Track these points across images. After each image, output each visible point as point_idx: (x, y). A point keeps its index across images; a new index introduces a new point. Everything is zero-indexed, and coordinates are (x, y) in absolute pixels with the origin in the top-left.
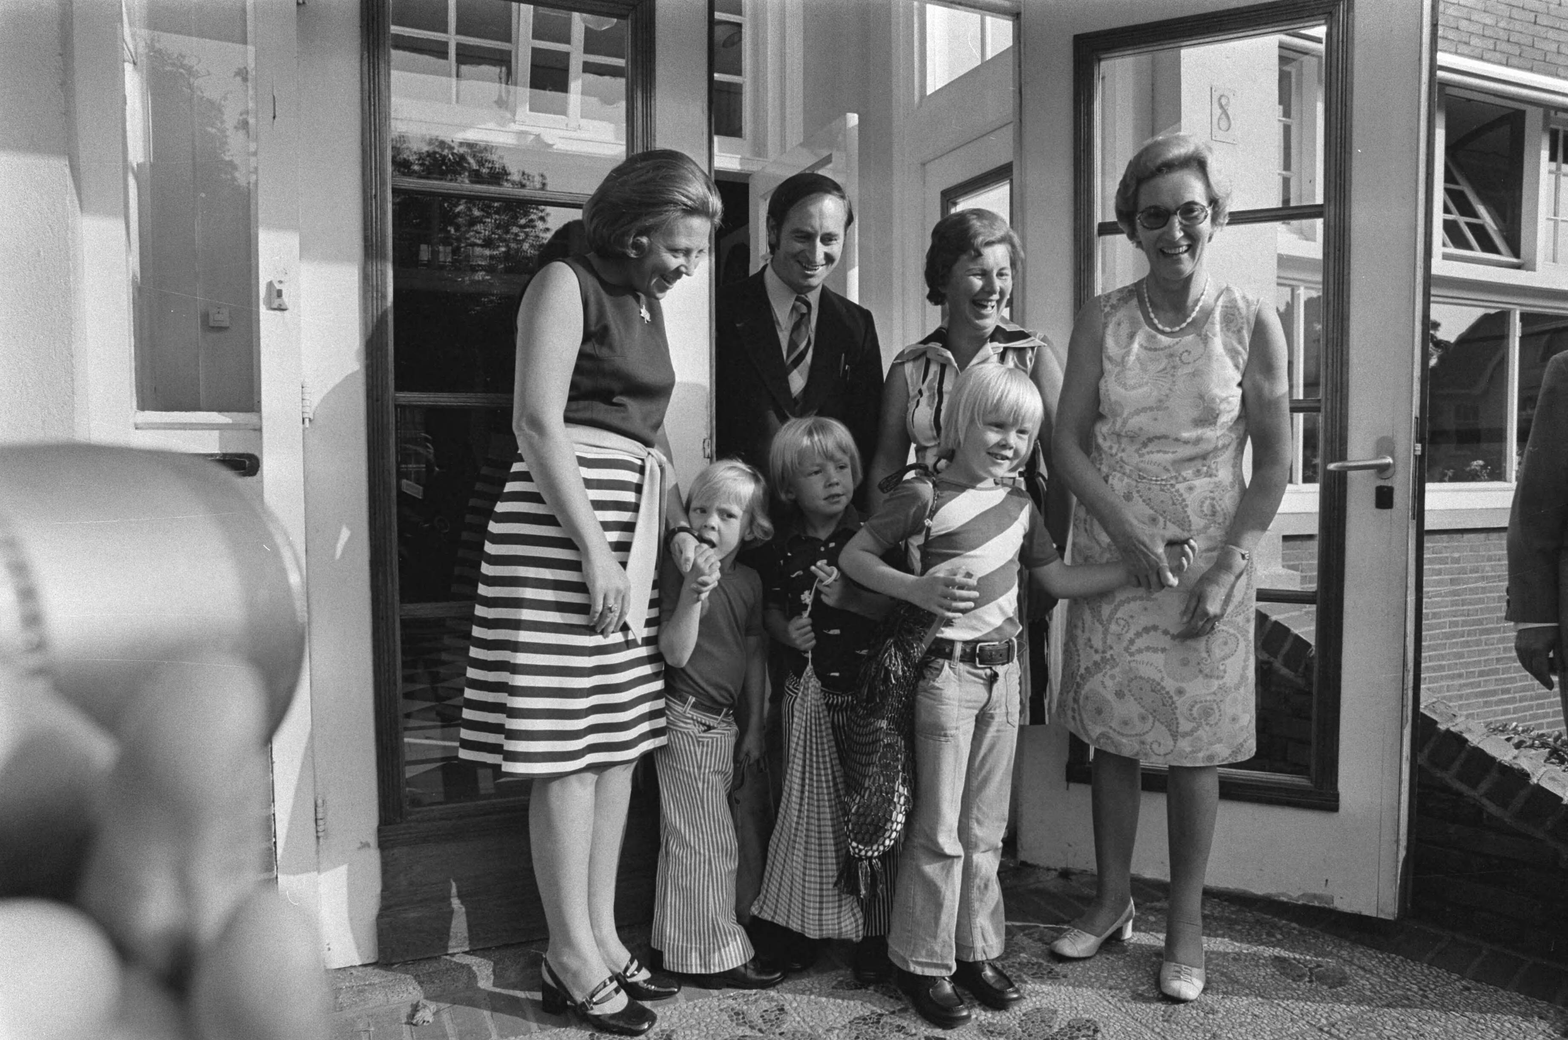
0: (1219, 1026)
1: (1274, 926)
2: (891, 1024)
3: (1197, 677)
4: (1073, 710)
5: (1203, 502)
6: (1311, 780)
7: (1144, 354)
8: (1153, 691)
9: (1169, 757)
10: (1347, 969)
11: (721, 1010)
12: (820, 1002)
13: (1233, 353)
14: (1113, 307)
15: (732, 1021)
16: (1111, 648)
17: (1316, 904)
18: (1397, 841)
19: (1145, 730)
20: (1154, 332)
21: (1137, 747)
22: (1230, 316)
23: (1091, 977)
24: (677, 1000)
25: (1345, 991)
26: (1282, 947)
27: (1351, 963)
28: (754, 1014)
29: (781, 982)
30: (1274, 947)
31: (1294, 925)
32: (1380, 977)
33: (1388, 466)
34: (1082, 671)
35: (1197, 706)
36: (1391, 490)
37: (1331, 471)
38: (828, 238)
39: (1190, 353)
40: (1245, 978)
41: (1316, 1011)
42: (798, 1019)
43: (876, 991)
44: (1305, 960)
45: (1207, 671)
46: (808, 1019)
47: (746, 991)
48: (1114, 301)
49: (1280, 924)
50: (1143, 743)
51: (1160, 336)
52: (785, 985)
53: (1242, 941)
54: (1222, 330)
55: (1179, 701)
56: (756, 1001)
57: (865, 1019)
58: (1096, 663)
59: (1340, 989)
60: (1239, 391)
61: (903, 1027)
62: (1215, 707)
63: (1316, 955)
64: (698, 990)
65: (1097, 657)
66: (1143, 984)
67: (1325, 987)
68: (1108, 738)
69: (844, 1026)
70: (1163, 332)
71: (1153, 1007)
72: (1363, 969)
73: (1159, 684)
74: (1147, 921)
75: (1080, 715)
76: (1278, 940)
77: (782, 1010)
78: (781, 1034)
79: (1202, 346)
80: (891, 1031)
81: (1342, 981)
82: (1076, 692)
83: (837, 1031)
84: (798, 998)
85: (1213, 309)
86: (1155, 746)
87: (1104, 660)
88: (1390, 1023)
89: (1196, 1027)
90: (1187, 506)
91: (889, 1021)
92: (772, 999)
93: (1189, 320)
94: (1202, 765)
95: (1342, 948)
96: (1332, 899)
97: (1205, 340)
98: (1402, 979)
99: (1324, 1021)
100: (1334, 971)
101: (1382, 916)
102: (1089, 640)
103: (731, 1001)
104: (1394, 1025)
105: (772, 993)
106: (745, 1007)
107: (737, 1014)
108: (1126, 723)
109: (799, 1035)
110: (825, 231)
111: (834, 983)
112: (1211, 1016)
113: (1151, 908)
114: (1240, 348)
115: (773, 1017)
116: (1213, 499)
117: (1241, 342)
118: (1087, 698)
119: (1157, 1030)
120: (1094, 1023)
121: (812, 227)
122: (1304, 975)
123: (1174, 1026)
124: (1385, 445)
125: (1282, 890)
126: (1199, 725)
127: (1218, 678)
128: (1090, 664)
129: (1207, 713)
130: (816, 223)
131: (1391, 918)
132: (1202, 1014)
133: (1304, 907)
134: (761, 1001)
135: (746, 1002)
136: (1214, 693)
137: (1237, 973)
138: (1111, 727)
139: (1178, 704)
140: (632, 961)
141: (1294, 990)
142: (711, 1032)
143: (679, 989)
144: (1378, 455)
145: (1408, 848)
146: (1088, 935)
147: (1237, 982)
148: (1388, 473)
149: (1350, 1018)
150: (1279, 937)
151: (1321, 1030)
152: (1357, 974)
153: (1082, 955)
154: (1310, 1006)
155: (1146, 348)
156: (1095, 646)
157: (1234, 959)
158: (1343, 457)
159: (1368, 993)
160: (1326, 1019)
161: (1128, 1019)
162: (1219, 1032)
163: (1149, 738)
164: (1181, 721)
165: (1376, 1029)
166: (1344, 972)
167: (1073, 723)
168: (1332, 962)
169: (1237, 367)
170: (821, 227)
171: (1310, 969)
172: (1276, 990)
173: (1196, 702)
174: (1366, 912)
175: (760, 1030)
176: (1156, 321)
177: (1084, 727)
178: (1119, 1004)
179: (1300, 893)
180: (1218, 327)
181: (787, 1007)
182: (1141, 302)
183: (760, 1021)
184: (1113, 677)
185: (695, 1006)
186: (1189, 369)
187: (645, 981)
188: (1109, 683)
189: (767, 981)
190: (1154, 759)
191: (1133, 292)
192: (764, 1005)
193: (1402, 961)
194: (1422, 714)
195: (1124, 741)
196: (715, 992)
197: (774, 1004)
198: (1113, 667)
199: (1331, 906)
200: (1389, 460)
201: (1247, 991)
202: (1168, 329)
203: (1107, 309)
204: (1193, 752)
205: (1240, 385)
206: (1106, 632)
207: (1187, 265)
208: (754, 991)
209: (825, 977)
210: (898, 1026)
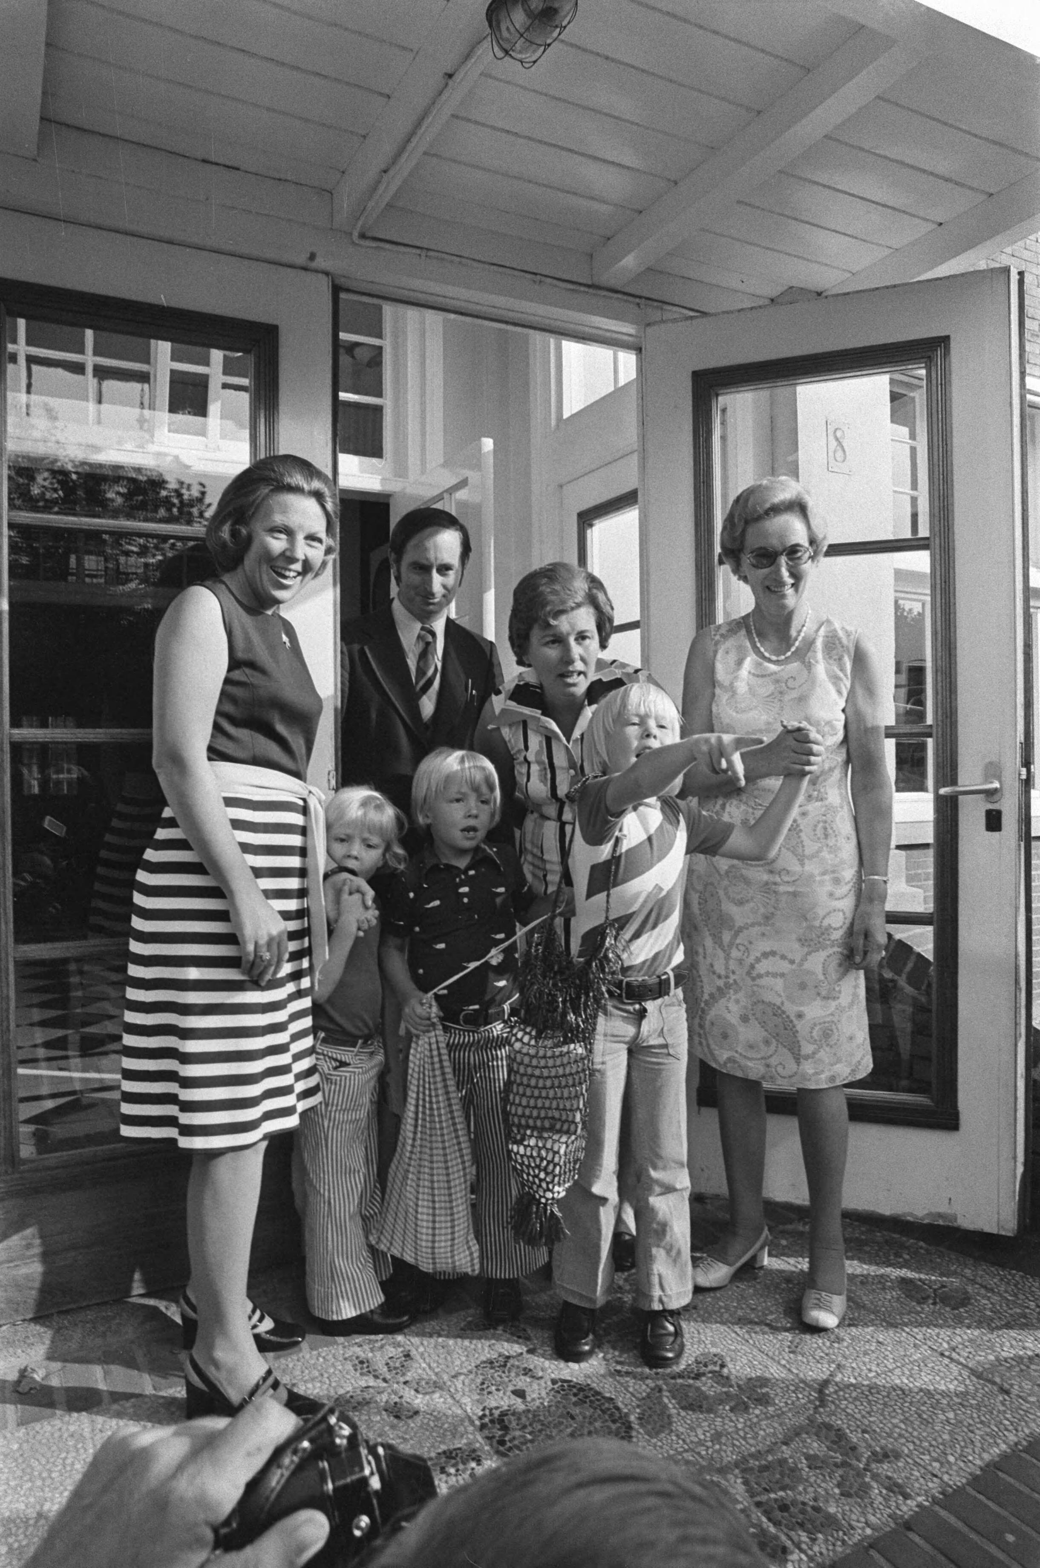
0: (844, 1356)
1: (902, 1246)
2: (518, 1367)
3: (815, 1000)
4: (700, 1035)
5: (816, 826)
6: (932, 1099)
7: (754, 681)
8: (775, 1015)
9: (794, 1080)
10: (969, 1289)
11: (345, 1359)
12: (448, 1346)
13: (835, 680)
14: (722, 635)
15: (356, 1370)
16: (733, 972)
17: (941, 1222)
18: (1015, 1158)
19: (770, 1053)
20: (761, 660)
21: (762, 1070)
22: (832, 644)
23: (721, 1307)
24: (301, 1350)
25: (966, 1312)
26: (908, 1268)
27: (973, 1282)
28: (379, 1361)
29: (408, 1326)
30: (900, 1268)
31: (921, 1244)
32: (1001, 1295)
33: (996, 790)
34: (706, 997)
35: (817, 1028)
36: (999, 813)
37: (942, 796)
38: (444, 569)
39: (795, 679)
40: (872, 1303)
41: (938, 1335)
42: (424, 1365)
43: (505, 1331)
44: (930, 1280)
45: (824, 993)
46: (434, 1365)
47: (373, 1337)
48: (723, 631)
49: (908, 1244)
50: (768, 1066)
51: (766, 664)
52: (413, 1328)
53: (870, 1263)
54: (824, 658)
55: (799, 1025)
56: (382, 1347)
57: (491, 1363)
58: (719, 989)
59: (962, 1310)
60: (843, 717)
61: (530, 1370)
62: (834, 1027)
63: (942, 1275)
64: (323, 1337)
65: (720, 983)
66: (772, 1313)
67: (948, 1309)
68: (735, 1062)
69: (470, 1372)
70: (770, 661)
71: (780, 1338)
72: (985, 1287)
73: (779, 1008)
74: (778, 1245)
75: (706, 1039)
76: (906, 1261)
77: (407, 1356)
78: (405, 1383)
79: (806, 672)
80: (517, 1375)
81: (965, 1301)
82: (701, 1018)
83: (462, 1377)
84: (425, 1343)
85: (814, 639)
86: (780, 1069)
87: (728, 986)
88: (1008, 1344)
89: (822, 1357)
90: (801, 831)
91: (517, 1363)
92: (399, 1345)
93: (793, 649)
94: (826, 1086)
95: (966, 1266)
96: (956, 1220)
97: (809, 667)
98: (1021, 1296)
99: (945, 1345)
100: (956, 1291)
101: (1003, 1233)
102: (712, 966)
103: (357, 1350)
104: (1012, 1346)
105: (400, 1338)
106: (370, 1355)
107: (362, 1362)
108: (751, 1047)
109: (423, 1383)
110: (439, 562)
111: (463, 1324)
112: (836, 1345)
113: (782, 1232)
114: (841, 675)
115: (398, 1365)
116: (825, 822)
117: (842, 670)
118: (712, 1024)
119: (783, 1362)
120: (721, 1358)
121: (427, 559)
122: (928, 1297)
123: (800, 1358)
124: (993, 770)
125: (907, 1210)
126: (821, 1047)
127: (834, 998)
128: (714, 990)
129: (827, 1034)
130: (431, 555)
131: (1010, 1234)
132: (828, 1344)
133: (930, 1225)
134: (387, 1347)
135: (372, 1350)
136: (832, 1014)
137: (864, 1298)
138: (737, 1052)
139: (798, 1028)
140: (254, 1311)
141: (918, 1313)
142: (334, 1384)
143: (303, 1338)
144: (987, 780)
145: (1026, 1164)
146: (721, 1264)
147: (864, 1307)
148: (996, 797)
149: (970, 1341)
150: (907, 1257)
151: (942, 1355)
152: (978, 1294)
153: (714, 1285)
154: (932, 1332)
155: (754, 675)
156: (718, 971)
157: (862, 1283)
158: (954, 782)
159: (989, 1313)
160: (948, 1343)
161: (755, 1352)
162: (844, 1363)
163: (773, 1061)
164: (803, 1043)
165: (994, 1351)
166: (967, 1292)
167: (699, 1048)
168: (955, 1281)
169: (839, 692)
170: (436, 559)
171: (935, 1290)
172: (901, 1314)
173: (815, 1025)
174: (987, 1229)
175: (385, 1380)
176: (762, 649)
177: (712, 1054)
178: (747, 1336)
179: (926, 1212)
180: (820, 655)
181: (413, 1353)
182: (749, 632)
183: (385, 1369)
184: (737, 1001)
185: (319, 1355)
186: (794, 694)
187: (267, 1332)
188: (733, 1007)
189: (394, 1325)
190: (779, 1081)
191: (743, 624)
192: (391, 1351)
193: (1022, 1277)
194: (1035, 1029)
195: (750, 1064)
196: (341, 1339)
197: (401, 1349)
198: (736, 992)
199: (955, 1224)
200: (996, 785)
201: (872, 1317)
202: (774, 658)
203: (718, 637)
204: (816, 1073)
205: (843, 711)
206: (728, 957)
207: (790, 598)
208: (381, 1336)
209: (454, 1319)
210: (525, 1369)
